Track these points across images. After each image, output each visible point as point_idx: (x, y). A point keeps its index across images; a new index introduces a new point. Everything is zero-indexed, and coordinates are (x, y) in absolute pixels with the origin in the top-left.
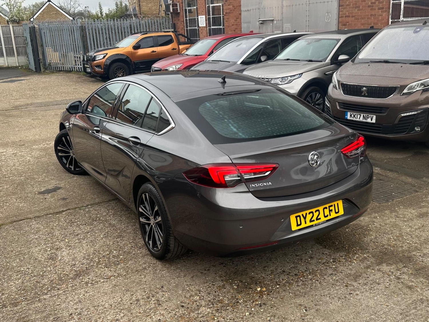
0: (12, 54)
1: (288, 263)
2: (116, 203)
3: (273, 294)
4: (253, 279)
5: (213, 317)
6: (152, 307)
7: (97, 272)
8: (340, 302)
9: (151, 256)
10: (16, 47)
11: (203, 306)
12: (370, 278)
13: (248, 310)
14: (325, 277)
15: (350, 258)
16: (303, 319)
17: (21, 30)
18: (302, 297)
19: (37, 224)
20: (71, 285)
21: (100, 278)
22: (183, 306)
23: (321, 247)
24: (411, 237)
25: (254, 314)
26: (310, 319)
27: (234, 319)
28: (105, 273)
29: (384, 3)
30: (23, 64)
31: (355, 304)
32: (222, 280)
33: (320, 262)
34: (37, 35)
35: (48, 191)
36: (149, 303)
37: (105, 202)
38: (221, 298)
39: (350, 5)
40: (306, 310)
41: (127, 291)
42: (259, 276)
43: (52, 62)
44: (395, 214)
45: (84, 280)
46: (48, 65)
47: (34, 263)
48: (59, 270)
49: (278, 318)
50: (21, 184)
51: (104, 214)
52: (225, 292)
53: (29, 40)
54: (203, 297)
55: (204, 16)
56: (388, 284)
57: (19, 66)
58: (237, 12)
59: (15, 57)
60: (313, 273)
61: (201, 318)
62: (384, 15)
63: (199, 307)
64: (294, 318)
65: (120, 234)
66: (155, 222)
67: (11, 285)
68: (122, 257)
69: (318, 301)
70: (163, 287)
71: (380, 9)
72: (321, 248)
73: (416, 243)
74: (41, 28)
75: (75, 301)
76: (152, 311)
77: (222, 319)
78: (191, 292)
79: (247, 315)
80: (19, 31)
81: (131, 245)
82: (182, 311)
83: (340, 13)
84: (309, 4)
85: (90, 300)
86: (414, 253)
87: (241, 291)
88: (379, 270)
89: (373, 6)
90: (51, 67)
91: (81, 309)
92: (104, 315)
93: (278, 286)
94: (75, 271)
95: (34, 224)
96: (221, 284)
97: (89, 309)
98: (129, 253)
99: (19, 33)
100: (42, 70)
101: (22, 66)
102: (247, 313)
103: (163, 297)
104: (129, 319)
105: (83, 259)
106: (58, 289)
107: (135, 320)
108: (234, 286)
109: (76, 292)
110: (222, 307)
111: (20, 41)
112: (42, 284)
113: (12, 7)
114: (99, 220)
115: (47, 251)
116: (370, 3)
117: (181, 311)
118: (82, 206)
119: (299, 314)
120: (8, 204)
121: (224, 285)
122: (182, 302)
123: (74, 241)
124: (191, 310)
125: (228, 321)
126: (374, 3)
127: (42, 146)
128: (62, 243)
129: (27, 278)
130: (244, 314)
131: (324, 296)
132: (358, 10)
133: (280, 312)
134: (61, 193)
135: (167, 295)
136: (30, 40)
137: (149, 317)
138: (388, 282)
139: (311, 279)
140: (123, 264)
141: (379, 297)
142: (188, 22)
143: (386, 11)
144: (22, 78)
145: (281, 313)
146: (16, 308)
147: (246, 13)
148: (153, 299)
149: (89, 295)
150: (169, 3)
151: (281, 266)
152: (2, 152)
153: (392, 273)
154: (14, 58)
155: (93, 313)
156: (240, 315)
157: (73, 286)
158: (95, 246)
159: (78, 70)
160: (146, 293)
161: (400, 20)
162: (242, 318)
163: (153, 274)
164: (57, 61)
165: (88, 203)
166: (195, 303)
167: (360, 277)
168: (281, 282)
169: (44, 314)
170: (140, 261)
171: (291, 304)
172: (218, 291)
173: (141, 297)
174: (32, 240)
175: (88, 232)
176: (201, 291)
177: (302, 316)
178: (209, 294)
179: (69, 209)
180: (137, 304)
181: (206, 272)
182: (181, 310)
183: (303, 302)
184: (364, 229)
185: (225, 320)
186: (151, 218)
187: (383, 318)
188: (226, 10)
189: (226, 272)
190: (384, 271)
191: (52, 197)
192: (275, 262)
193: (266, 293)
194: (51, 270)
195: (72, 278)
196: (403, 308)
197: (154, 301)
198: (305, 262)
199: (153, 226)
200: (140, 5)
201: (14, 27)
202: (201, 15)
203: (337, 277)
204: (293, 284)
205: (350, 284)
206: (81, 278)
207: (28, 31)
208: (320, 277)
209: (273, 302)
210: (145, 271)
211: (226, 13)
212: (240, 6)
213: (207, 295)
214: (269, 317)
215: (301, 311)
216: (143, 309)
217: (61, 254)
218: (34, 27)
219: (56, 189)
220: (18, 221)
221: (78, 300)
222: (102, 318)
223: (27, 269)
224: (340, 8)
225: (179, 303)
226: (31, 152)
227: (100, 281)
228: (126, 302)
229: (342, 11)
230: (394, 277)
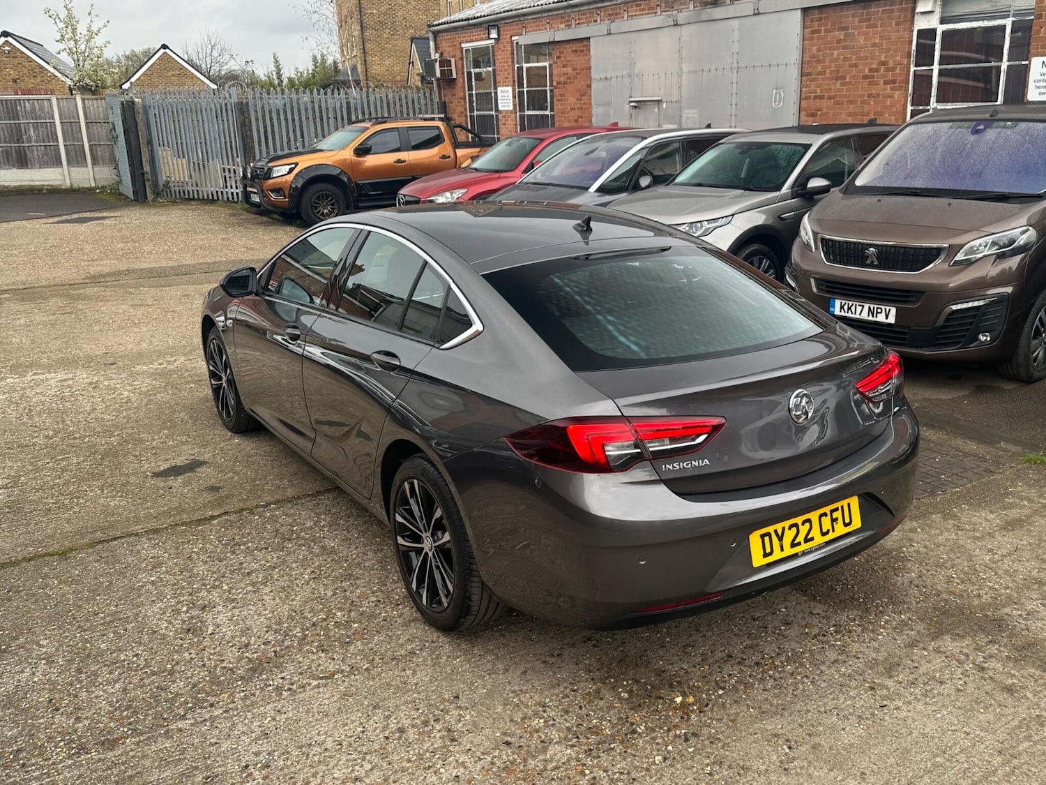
0: (80, 159)
1: (738, 636)
2: (335, 499)
3: (712, 710)
4: (663, 675)
5: (581, 767)
6: (436, 746)
7: (300, 662)
8: (862, 727)
9: (425, 623)
10: (91, 146)
11: (556, 743)
12: (922, 670)
13: (658, 750)
14: (823, 668)
15: (872, 623)
16: (785, 769)
17: (101, 109)
18: (779, 717)
19: (154, 547)
20: (243, 694)
21: (308, 678)
22: (508, 743)
23: (805, 598)
24: (996, 574)
25: (674, 758)
26: (802, 768)
27: (629, 773)
28: (319, 665)
29: (898, 71)
30: (105, 184)
31: (896, 731)
32: (593, 679)
33: (807, 634)
34: (138, 121)
35: (175, 471)
36: (429, 737)
37: (309, 495)
38: (595, 721)
39: (825, 73)
40: (790, 748)
41: (374, 708)
42: (677, 669)
43: (173, 179)
44: (952, 522)
45: (271, 682)
46: (164, 185)
47: (150, 642)
48: (210, 659)
49: (730, 767)
50: (113, 455)
51: (309, 524)
52: (601, 709)
53: (120, 130)
54: (554, 720)
55: (510, 89)
56: (961, 682)
57: (97, 188)
58: (583, 82)
59: (87, 166)
60: (794, 659)
61: (552, 770)
62: (896, 96)
63: (546, 743)
64: (765, 767)
65: (350, 572)
66: (434, 545)
67: (97, 697)
68: (356, 625)
69: (813, 726)
70: (457, 697)
71: (888, 84)
72: (805, 602)
73: (1008, 588)
74: (148, 105)
75: (253, 735)
76: (437, 756)
77: (601, 772)
78: (525, 710)
79: (657, 762)
80: (96, 109)
81: (377, 596)
82: (508, 755)
83: (804, 89)
84: (738, 68)
85: (289, 730)
86: (1007, 610)
87: (639, 706)
88: (937, 650)
89: (873, 77)
90: (171, 191)
91: (269, 754)
92: (324, 768)
93: (721, 692)
94: (250, 660)
95: (146, 548)
96: (591, 687)
97: (288, 753)
98: (373, 616)
99: (97, 115)
100: (150, 196)
101: (104, 187)
102: (657, 758)
103: (460, 721)
104: (384, 775)
105: (267, 632)
106: (212, 705)
107: (398, 778)
108: (620, 692)
109: (255, 711)
110: (599, 743)
111: (98, 133)
112: (171, 693)
113: (81, 58)
114: (298, 538)
115: (178, 612)
116: (867, 71)
117: (506, 755)
118: (257, 506)
119: (775, 757)
120: (81, 501)
121: (598, 691)
122: (504, 734)
123: (244, 589)
124: (528, 752)
125: (615, 777)
126: (877, 70)
127: (155, 366)
128: (214, 593)
129: (136, 680)
130: (651, 760)
131: (826, 712)
132: (842, 85)
133: (732, 755)
134: (207, 475)
135: (468, 717)
136: (122, 131)
137: (432, 770)
138: (960, 679)
139: (792, 674)
140: (359, 643)
141: (945, 713)
142: (474, 99)
143: (900, 88)
144: (105, 214)
145: (735, 755)
146: (111, 754)
147: (601, 83)
148: (438, 727)
149: (287, 719)
150: (433, 58)
151: (722, 645)
152: (65, 380)
153: (967, 656)
154: (85, 169)
155: (298, 762)
156: (643, 763)
157: (246, 697)
158: (293, 600)
159: (231, 199)
160: (421, 711)
161: (929, 107)
162: (648, 770)
163: (433, 666)
164: (184, 178)
165: (270, 499)
166: (536, 735)
167: (900, 668)
168: (725, 682)
169: (181, 768)
170: (401, 634)
171: (755, 734)
172: (585, 706)
173: (409, 721)
174: (142, 586)
175: (275, 568)
176: (548, 707)
177: (781, 762)
178: (567, 712)
179: (226, 513)
180: (400, 738)
181: (553, 659)
182: (504, 752)
183: (782, 728)
184: (892, 557)
185: (609, 776)
186: (424, 535)
187: (963, 763)
188: (559, 75)
189: (599, 659)
190: (948, 653)
191: (185, 484)
192: (707, 634)
193: (695, 708)
194: (191, 658)
195: (242, 678)
196: (1002, 736)
197: (439, 731)
198: (774, 633)
199: (430, 554)
200: (365, 61)
201: (86, 102)
202: (503, 86)
203: (849, 668)
204: (753, 686)
205: (880, 684)
206: (264, 676)
207: (118, 111)
208: (811, 669)
209: (713, 731)
210: (414, 659)
211: (558, 83)
212: (590, 68)
213: (562, 716)
214: (708, 765)
215: (780, 749)
216: (417, 751)
217: (213, 619)
218: (133, 102)
219: (193, 466)
220: (108, 541)
221: (261, 731)
222: (321, 774)
223: (134, 656)
224: (804, 78)
225: (499, 734)
226: (131, 379)
227: (309, 684)
228: (375, 734)
229: (807, 86)
230: (971, 666)
